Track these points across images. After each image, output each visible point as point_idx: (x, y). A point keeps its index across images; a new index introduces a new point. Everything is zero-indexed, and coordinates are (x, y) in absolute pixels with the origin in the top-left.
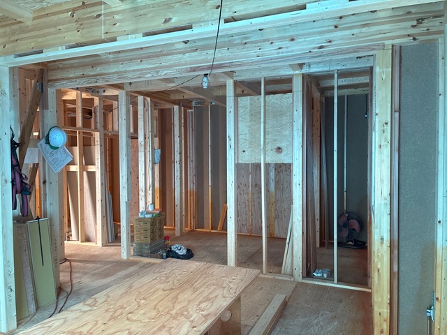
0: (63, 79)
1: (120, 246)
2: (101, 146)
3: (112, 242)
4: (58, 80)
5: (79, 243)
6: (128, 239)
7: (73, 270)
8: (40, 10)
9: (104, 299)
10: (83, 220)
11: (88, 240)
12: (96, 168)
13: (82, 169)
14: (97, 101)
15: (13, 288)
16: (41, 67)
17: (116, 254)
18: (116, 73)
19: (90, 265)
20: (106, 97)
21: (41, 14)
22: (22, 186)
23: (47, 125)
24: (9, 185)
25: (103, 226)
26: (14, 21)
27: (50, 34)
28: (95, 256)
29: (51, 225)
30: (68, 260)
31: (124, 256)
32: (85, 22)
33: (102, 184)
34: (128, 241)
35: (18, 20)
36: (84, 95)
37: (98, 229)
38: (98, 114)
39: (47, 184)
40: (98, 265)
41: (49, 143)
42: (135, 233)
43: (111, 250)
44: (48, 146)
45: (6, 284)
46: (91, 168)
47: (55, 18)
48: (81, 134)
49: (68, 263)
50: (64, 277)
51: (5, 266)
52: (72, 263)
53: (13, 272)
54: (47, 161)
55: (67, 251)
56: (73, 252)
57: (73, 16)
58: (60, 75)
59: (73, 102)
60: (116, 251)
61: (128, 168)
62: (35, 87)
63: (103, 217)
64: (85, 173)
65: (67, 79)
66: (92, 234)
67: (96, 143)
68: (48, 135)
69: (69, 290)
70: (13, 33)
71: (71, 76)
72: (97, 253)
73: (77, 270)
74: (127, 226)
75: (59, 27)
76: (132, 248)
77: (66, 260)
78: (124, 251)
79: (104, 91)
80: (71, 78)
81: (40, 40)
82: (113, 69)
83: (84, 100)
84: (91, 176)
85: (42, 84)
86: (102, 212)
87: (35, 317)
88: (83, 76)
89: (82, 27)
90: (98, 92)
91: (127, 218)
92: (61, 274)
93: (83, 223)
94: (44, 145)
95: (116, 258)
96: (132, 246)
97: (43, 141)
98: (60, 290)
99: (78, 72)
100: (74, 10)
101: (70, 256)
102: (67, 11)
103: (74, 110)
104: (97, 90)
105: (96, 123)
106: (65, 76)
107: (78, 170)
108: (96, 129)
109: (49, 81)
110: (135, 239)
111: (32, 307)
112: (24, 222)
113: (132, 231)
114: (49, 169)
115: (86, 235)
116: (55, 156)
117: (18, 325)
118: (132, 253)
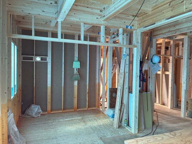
0: (160, 34)
1: (181, 111)
2: (172, 63)
3: (175, 108)
4: (158, 35)
5: (160, 105)
6: (185, 108)
7: (158, 116)
8: (155, 6)
9: (179, 135)
10: (162, 95)
11: (164, 104)
12: (170, 73)
13: (163, 73)
14: (172, 42)
15: (138, 118)
16: (151, 31)
17: (178, 114)
18: (186, 27)
19: (166, 116)
20: (177, 40)
21: (156, 8)
22: (143, 78)
23: (152, 54)
24: (139, 78)
25: (171, 100)
26: (144, 14)
27: (159, 15)
28: (167, 112)
29: (151, 95)
30: (156, 112)
31: (182, 116)
32: (175, 6)
33: (172, 80)
34: (185, 109)
35: (146, 13)
36: (166, 40)
37: (169, 100)
38: (172, 48)
39: (150, 78)
40: (169, 117)
41: (152, 62)
42: (189, 106)
43: (175, 111)
44: (152, 63)
45: (135, 115)
46: (167, 73)
47: (161, 8)
48: (163, 58)
49: (155, 113)
50: (155, 118)
51: (135, 108)
52: (157, 113)
53: (138, 111)
54: (151, 69)
55: (155, 108)
56: (158, 108)
57: (170, 5)
58: (158, 33)
59: (161, 44)
60: (178, 113)
61: (187, 73)
62: (148, 39)
63: (171, 95)
64: (164, 75)
65: (162, 34)
66: (166, 102)
67: (170, 61)
68: (152, 58)
69: (157, 124)
70: (143, 19)
71: (164, 32)
72: (168, 111)
73: (159, 116)
74: (185, 102)
75: (163, 12)
76: (187, 113)
77: (155, 111)
78: (182, 113)
79: (176, 37)
80: (164, 33)
81: (154, 19)
82: (185, 25)
83: (166, 43)
84: (167, 76)
85: (151, 38)
86: (171, 93)
87: (144, 131)
88: (169, 31)
89: (174, 8)
90: (173, 38)
91: (185, 98)
92: (154, 117)
93: (162, 97)
94: (150, 62)
95: (178, 116)
96: (187, 112)
97: (150, 61)
98: (153, 123)
99: (167, 30)
100: (170, 2)
101: (157, 110)
102: (167, 3)
103: (160, 48)
104: (172, 37)
105: (171, 52)
106: (161, 33)
107: (161, 73)
108: (171, 55)
109: (154, 36)
110: (189, 109)
111: (143, 127)
112: (142, 93)
113: (187, 105)
114: (151, 72)
115: (163, 102)
116: (154, 67)
117: (138, 132)
118: (187, 115)
